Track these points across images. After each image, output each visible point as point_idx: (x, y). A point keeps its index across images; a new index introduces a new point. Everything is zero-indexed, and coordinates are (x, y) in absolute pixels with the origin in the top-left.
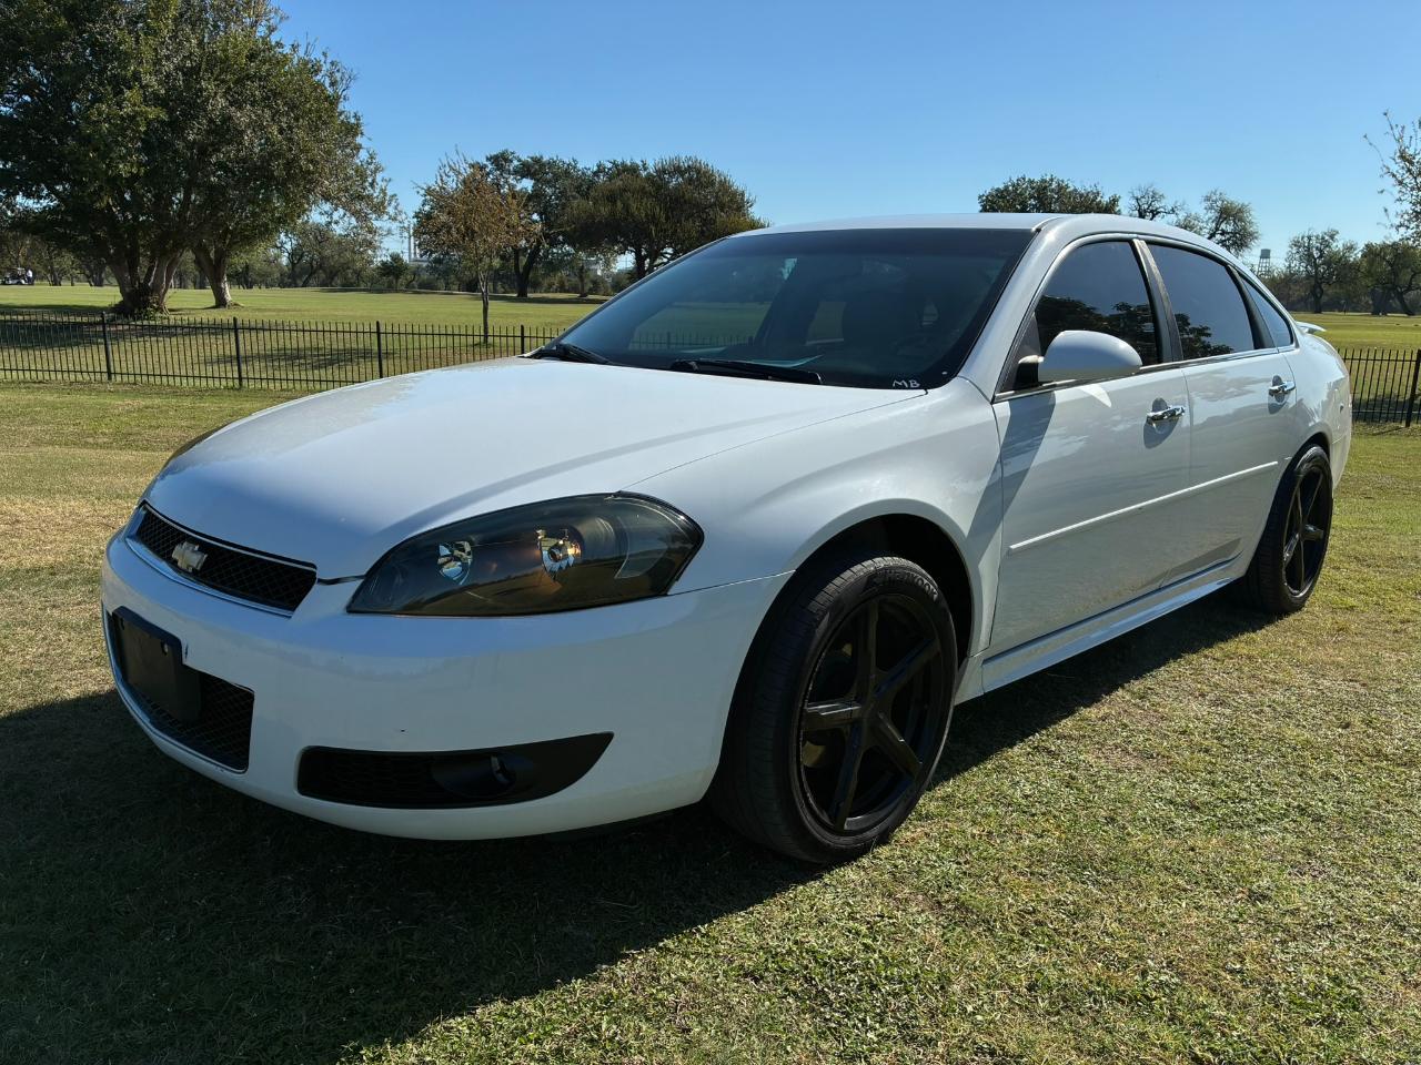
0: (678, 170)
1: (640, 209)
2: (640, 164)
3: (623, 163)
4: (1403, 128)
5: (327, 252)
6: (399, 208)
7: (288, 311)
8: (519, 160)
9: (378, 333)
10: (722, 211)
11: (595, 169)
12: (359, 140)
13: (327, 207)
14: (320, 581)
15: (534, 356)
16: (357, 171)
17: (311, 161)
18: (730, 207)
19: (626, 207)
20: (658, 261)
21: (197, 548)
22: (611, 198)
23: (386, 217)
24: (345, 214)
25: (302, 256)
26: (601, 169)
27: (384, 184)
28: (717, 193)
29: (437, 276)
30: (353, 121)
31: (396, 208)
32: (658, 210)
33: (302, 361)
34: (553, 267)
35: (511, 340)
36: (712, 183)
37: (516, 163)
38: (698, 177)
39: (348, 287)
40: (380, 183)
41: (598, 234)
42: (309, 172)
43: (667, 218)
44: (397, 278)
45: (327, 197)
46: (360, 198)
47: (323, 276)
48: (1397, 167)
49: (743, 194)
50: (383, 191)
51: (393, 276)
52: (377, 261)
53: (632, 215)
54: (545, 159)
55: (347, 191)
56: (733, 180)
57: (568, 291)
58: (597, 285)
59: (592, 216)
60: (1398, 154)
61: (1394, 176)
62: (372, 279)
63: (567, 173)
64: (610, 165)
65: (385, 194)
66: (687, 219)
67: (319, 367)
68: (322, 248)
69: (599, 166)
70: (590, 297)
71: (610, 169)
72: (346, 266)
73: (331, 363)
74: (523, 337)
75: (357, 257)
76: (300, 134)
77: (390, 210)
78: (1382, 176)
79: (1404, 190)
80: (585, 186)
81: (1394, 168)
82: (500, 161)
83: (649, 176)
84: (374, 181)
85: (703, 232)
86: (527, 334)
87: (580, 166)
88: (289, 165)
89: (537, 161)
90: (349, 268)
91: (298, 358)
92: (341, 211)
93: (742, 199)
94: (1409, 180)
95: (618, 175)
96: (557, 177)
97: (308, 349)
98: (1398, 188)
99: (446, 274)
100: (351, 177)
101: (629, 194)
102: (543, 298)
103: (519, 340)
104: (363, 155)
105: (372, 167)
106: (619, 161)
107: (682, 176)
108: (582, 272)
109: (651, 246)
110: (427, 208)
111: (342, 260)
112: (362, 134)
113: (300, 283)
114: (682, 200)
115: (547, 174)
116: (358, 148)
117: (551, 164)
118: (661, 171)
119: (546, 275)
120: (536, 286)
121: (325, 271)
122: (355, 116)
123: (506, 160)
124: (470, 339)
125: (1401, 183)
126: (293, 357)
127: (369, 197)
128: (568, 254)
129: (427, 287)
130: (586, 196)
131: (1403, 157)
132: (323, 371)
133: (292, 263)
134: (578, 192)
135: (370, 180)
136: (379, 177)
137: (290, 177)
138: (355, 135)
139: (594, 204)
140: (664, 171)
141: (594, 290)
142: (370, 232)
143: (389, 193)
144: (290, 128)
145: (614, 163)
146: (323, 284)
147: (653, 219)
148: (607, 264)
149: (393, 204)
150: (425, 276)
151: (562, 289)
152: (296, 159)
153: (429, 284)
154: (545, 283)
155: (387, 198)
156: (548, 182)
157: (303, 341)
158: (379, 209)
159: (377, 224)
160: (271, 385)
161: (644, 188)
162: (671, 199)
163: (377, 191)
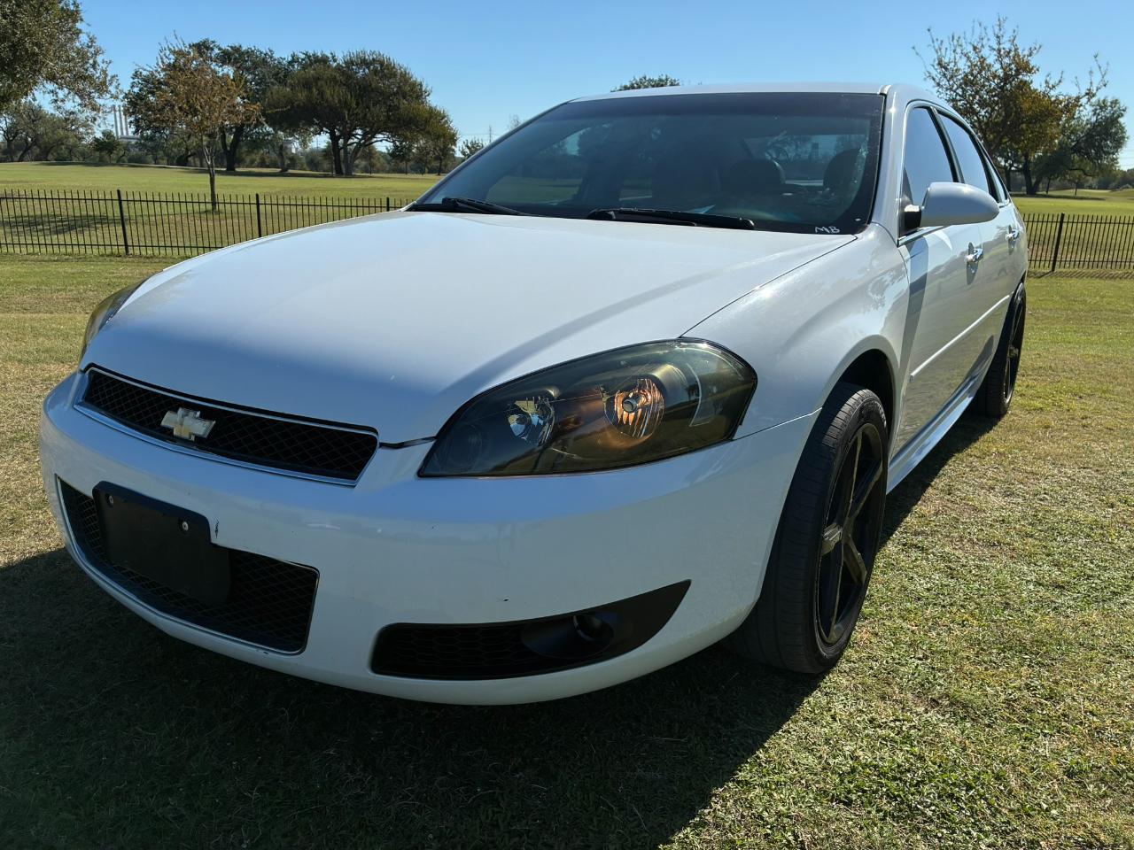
0: (364, 62)
1: (334, 95)
2: (330, 56)
3: (314, 55)
4: (942, 42)
5: (41, 130)
6: (120, 88)
7: (16, 182)
8: (220, 49)
9: (120, 201)
10: (404, 98)
11: (290, 59)
12: (79, 25)
13: (50, 86)
14: (382, 445)
15: (410, 210)
16: (78, 54)
17: (36, 44)
18: (410, 96)
19: (321, 94)
20: (351, 141)
21: (198, 413)
22: (307, 84)
23: (109, 96)
24: (69, 93)
25: (17, 134)
26: (294, 60)
27: (104, 66)
28: (399, 83)
29: (146, 153)
30: (72, 8)
31: (117, 87)
32: (349, 97)
33: (41, 227)
34: (256, 144)
35: (247, 207)
36: (395, 75)
37: (216, 51)
38: (383, 69)
39: (62, 161)
40: (101, 65)
41: (296, 118)
42: (34, 54)
43: (357, 104)
44: (110, 152)
45: (52, 78)
46: (84, 78)
47: (38, 151)
48: (936, 72)
49: (421, 85)
50: (104, 72)
51: (106, 152)
52: (89, 139)
53: (327, 101)
54: (244, 48)
55: (69, 71)
56: (412, 72)
57: (268, 167)
58: (293, 161)
59: (290, 102)
60: (937, 62)
61: (934, 79)
62: (83, 154)
63: (264, 61)
64: (303, 56)
65: (106, 75)
66: (375, 105)
67: (57, 233)
68: (35, 126)
69: (293, 57)
70: (290, 171)
71: (303, 60)
72: (60, 142)
73: (70, 228)
74: (258, 204)
75: (70, 134)
76: (24, 19)
77: (112, 89)
78: (925, 79)
79: (940, 90)
80: (281, 74)
81: (934, 73)
82: (202, 48)
83: (339, 68)
84: (95, 62)
85: (389, 116)
86: (261, 201)
87: (276, 56)
88: (14, 47)
89: (237, 50)
90: (63, 144)
91: (36, 224)
92: (66, 91)
93: (421, 89)
94: (944, 82)
95: (311, 64)
96: (255, 65)
97: (45, 216)
98: (937, 88)
99: (154, 150)
100: (73, 58)
101: (323, 82)
102: (250, 172)
103: (254, 208)
104: (84, 39)
105: (92, 50)
106: (311, 53)
107: (368, 68)
108: (282, 150)
109: (345, 128)
110: (136, 90)
111: (56, 137)
112: (82, 20)
113: (16, 159)
114: (370, 89)
115: (247, 61)
116: (78, 32)
117: (249, 53)
118: (350, 63)
119: (249, 153)
120: (240, 162)
121: (40, 147)
122: (74, 4)
123: (208, 48)
124: (203, 206)
125: (938, 84)
126: (32, 223)
127: (90, 77)
128: (268, 134)
129: (136, 162)
130: (282, 82)
131: (940, 64)
132: (61, 237)
133: (8, 140)
134: (276, 79)
135: (91, 61)
136: (99, 59)
137: (16, 59)
138: (75, 21)
139: (292, 89)
140: (352, 63)
141: (293, 166)
142: (94, 109)
143: (110, 73)
144: (14, 14)
145: (306, 55)
146: (37, 159)
147: (346, 104)
148: (304, 143)
149: (114, 84)
150: (134, 152)
151: (263, 165)
152: (21, 42)
153: (140, 158)
154: (248, 160)
155: (109, 78)
156: (248, 69)
157: (38, 209)
158: (102, 88)
159: (100, 102)
160: (17, 249)
161: (335, 77)
162: (360, 87)
163: (99, 72)
